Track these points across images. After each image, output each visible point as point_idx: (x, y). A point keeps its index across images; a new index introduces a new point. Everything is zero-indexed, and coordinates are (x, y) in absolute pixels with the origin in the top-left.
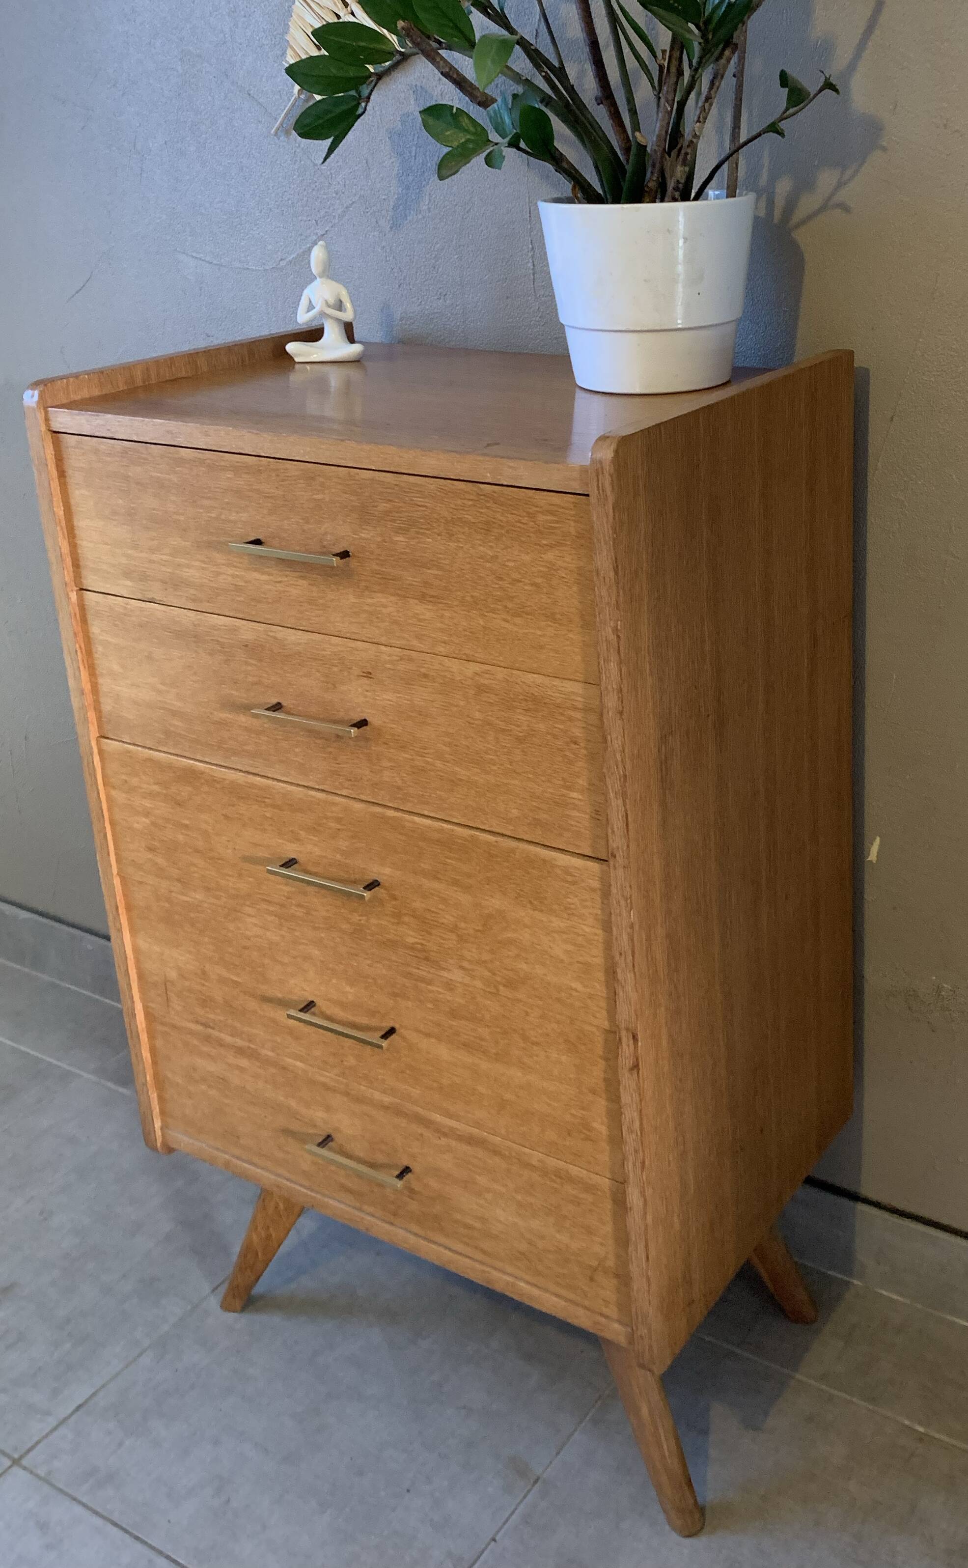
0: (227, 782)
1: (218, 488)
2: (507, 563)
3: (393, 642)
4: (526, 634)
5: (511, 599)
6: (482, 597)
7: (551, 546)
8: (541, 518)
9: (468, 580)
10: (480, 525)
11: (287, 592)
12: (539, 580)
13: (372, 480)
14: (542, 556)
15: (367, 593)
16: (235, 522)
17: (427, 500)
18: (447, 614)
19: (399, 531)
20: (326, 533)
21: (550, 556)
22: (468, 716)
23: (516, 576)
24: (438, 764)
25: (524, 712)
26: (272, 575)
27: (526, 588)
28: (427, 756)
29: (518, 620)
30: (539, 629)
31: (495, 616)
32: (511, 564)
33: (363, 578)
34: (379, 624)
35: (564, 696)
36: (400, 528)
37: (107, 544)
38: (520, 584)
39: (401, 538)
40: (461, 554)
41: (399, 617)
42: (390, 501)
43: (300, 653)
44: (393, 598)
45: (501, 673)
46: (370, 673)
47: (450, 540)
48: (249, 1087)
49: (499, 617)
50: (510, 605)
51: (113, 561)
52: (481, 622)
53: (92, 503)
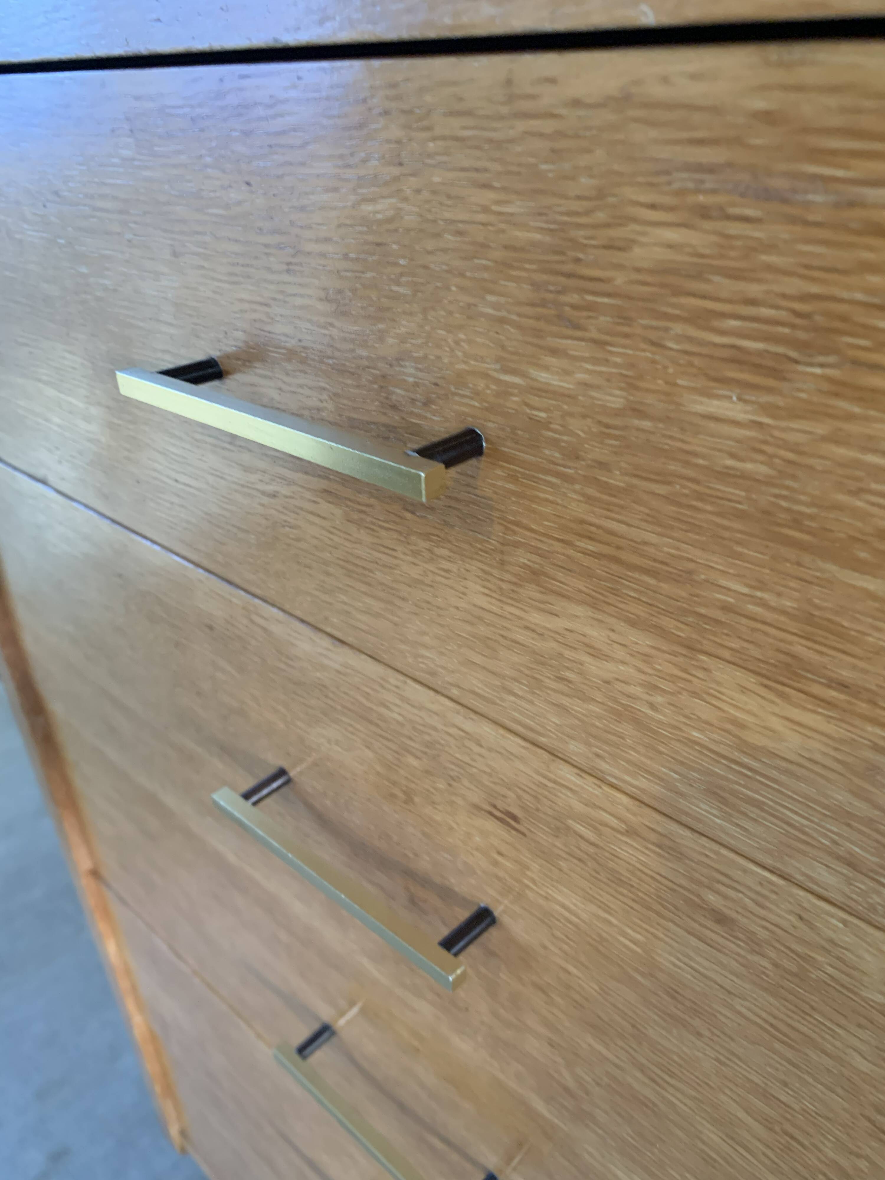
3: (611, 770)
20: (402, 358)
33: (525, 538)
43: (327, 688)
44: (638, 638)
46: (515, 818)
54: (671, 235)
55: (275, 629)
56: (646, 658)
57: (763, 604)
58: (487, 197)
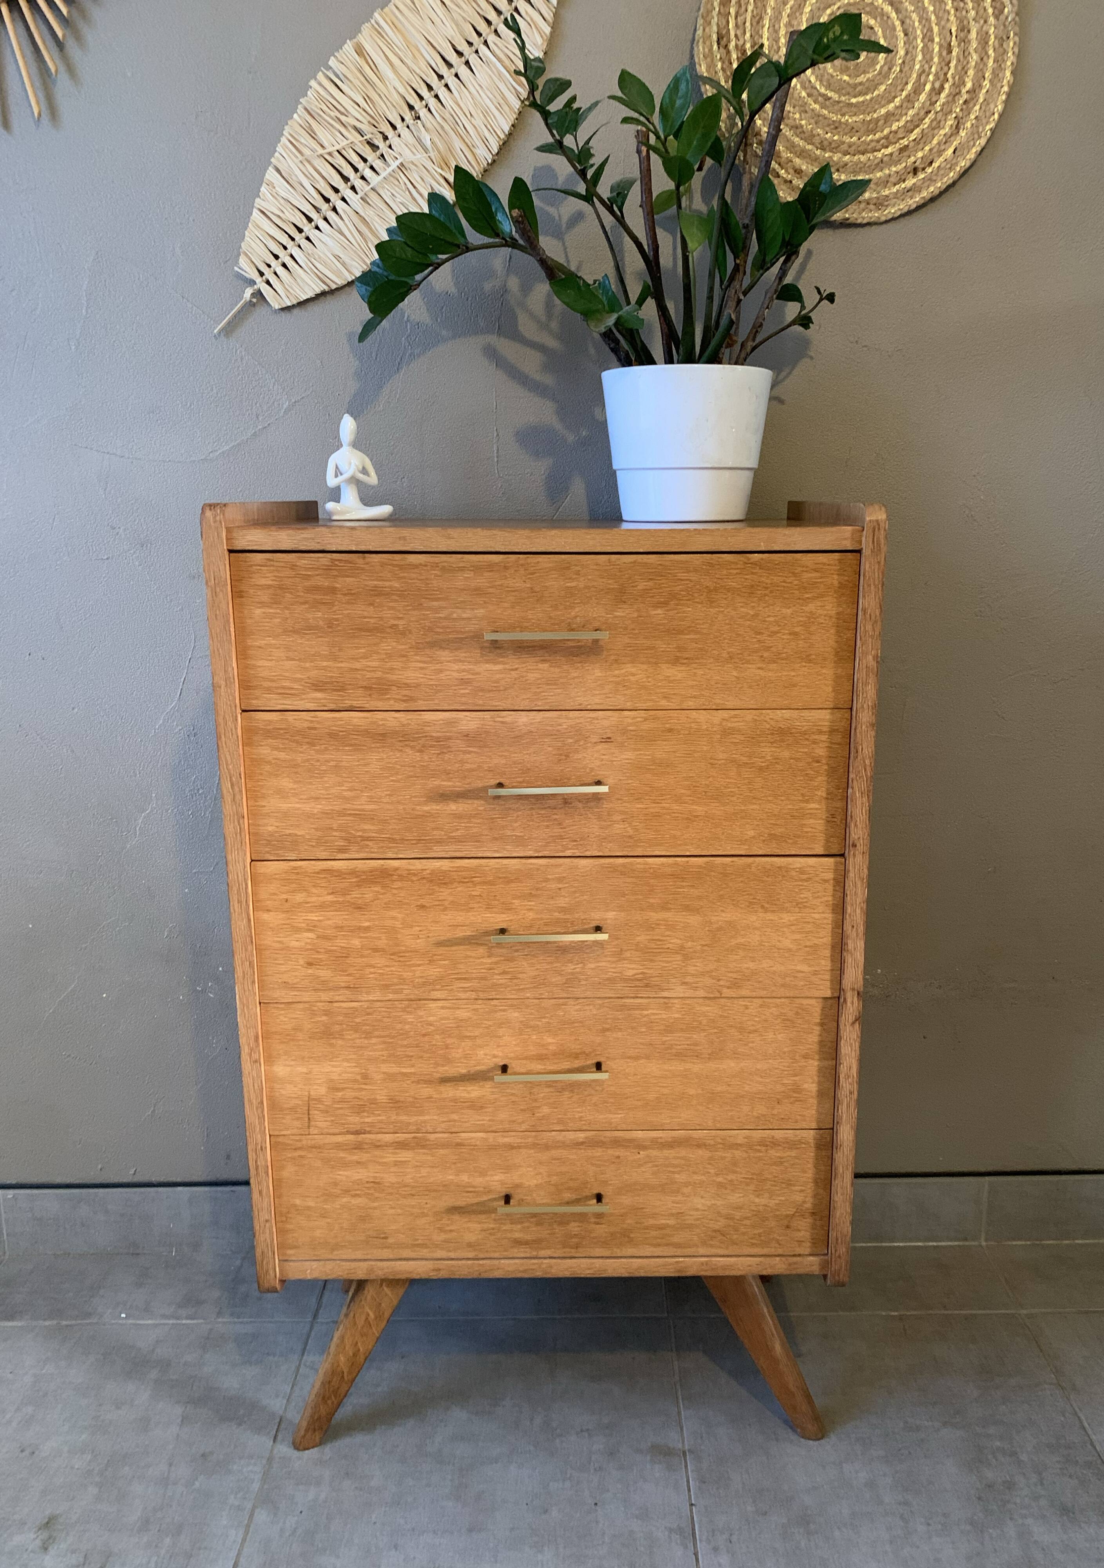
0: (425, 871)
1: (452, 588)
2: (767, 619)
3: (639, 705)
4: (781, 677)
5: (768, 648)
6: (738, 652)
7: (814, 598)
8: (806, 576)
9: (725, 639)
10: (744, 590)
11: (522, 677)
12: (797, 629)
13: (635, 562)
14: (803, 608)
15: (615, 666)
16: (468, 619)
17: (691, 574)
18: (699, 672)
20: (576, 617)
21: (811, 607)
22: (711, 759)
23: (774, 628)
24: (676, 807)
25: (770, 745)
26: (507, 663)
27: (784, 637)
28: (663, 801)
29: (774, 666)
30: (793, 670)
31: (750, 666)
32: (771, 619)
34: (625, 692)
35: (811, 724)
36: (659, 602)
37: (294, 660)
38: (779, 635)
39: (659, 611)
40: (720, 617)
41: (648, 682)
42: (651, 579)
44: (645, 667)
45: (749, 716)
46: (609, 738)
47: (711, 607)
48: (408, 1179)
49: (754, 666)
50: (766, 654)
51: (299, 676)
52: (735, 674)
53: (278, 620)
54: (645, 583)
55: (506, 720)
57: (670, 648)
58: (604, 580)
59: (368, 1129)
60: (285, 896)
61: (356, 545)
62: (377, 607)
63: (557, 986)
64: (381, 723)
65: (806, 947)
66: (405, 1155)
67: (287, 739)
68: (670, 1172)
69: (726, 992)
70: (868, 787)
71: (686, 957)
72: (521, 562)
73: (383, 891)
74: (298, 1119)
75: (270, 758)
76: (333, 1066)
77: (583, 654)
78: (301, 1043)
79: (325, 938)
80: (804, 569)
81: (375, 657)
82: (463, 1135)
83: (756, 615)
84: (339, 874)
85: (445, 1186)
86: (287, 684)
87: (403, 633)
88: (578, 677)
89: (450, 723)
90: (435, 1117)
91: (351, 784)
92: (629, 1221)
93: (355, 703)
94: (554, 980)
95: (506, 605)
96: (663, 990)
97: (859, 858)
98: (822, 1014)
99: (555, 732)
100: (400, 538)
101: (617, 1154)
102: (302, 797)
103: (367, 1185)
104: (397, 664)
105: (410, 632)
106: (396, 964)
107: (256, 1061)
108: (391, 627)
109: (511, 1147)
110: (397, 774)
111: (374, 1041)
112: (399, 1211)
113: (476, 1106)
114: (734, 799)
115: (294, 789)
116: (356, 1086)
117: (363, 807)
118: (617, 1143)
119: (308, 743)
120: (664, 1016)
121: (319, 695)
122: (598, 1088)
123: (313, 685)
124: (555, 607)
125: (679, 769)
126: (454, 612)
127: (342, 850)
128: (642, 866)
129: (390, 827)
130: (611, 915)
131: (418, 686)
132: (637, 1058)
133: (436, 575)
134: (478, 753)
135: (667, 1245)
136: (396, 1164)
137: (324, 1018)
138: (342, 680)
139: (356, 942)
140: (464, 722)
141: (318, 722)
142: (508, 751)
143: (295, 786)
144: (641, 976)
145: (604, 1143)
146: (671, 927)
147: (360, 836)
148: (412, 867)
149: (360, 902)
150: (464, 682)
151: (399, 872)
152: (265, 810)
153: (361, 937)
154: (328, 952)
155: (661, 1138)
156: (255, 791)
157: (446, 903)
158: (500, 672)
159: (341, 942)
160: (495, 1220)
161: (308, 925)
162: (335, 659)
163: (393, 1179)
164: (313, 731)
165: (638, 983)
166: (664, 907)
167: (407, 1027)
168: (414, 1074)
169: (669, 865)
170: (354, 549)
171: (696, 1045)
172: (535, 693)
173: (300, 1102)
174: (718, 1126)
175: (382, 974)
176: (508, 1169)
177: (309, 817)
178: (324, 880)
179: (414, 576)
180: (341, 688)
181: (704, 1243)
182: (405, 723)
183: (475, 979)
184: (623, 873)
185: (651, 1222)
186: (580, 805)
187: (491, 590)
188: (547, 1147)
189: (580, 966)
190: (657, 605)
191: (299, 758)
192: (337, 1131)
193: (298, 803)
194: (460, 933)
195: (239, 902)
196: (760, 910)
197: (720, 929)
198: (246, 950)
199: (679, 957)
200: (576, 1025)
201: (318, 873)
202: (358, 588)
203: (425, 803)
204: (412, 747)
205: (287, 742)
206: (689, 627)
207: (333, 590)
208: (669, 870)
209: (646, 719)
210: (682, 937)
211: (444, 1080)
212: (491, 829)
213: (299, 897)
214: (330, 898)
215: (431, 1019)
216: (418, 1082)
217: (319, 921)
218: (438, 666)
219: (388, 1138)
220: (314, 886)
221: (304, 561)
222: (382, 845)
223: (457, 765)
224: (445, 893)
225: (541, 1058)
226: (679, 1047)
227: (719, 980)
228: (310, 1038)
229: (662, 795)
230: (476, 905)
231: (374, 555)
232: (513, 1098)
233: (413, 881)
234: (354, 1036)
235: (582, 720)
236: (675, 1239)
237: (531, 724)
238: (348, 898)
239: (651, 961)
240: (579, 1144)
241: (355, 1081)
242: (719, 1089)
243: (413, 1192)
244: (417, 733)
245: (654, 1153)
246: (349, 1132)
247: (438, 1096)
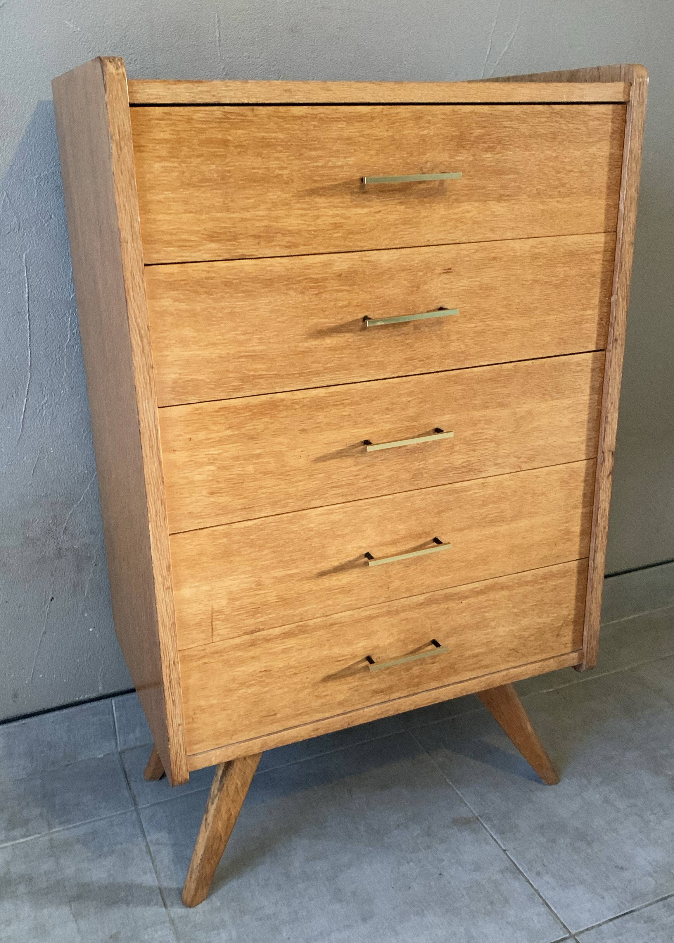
0: (308, 399)
1: (328, 138)
2: (565, 160)
3: (472, 239)
4: (571, 208)
5: (564, 185)
6: (544, 188)
7: (596, 142)
8: (591, 123)
9: (535, 178)
11: (384, 219)
12: (584, 168)
13: (471, 112)
14: (588, 150)
15: (455, 204)
16: (342, 167)
17: (513, 123)
18: (517, 207)
19: (487, 150)
20: (427, 162)
21: (593, 150)
22: (522, 280)
23: (569, 168)
24: (496, 324)
25: (563, 265)
26: (372, 207)
27: (575, 175)
28: (486, 320)
29: (567, 199)
30: (580, 202)
31: (551, 200)
32: (567, 160)
33: (454, 192)
34: (462, 227)
35: (591, 246)
36: (490, 147)
37: (191, 212)
38: (571, 173)
39: (489, 155)
40: (533, 159)
41: (480, 218)
42: (484, 127)
43: (391, 268)
44: (477, 204)
45: (550, 241)
46: (450, 269)
47: (526, 150)
48: (293, 663)
49: (554, 200)
50: (562, 190)
51: (195, 228)
52: (541, 207)
53: (176, 174)
54: (479, 131)
55: (372, 259)
56: (478, 207)
57: (496, 187)
58: (448, 128)
59: (261, 627)
60: (189, 436)
61: (247, 97)
62: (264, 158)
63: (405, 481)
64: (269, 268)
65: (578, 423)
66: (291, 642)
67: (188, 290)
68: (483, 612)
69: (525, 466)
70: (627, 293)
71: (498, 444)
72: (385, 113)
73: (271, 421)
74: (203, 632)
75: (172, 309)
76: (231, 580)
77: (431, 195)
78: (205, 565)
79: (225, 468)
80: (590, 118)
81: (263, 206)
82: (335, 616)
83: (557, 157)
84: (236, 410)
85: (322, 660)
86: (184, 236)
87: (287, 183)
88: (427, 217)
89: (325, 265)
90: (315, 606)
91: (244, 329)
92: (454, 656)
93: (246, 252)
94: (404, 477)
95: (372, 152)
96: (481, 472)
97: (619, 349)
98: (586, 473)
99: (408, 267)
100: (286, 91)
101: (446, 606)
102: (202, 344)
103: (261, 675)
104: (281, 213)
105: (293, 181)
106: (283, 482)
107: (169, 588)
108: (275, 177)
109: (371, 618)
110: (283, 315)
111: (266, 552)
112: (286, 690)
113: (345, 590)
114: (537, 312)
115: (194, 337)
116: (252, 593)
117: (254, 348)
118: (448, 598)
119: (206, 293)
120: (482, 494)
121: (213, 245)
122: (434, 558)
123: (209, 236)
124: (411, 154)
125: (499, 291)
126: (329, 161)
127: (237, 389)
128: (469, 375)
129: (278, 364)
130: (447, 417)
131: (299, 232)
132: (462, 530)
133: (315, 126)
134: (347, 291)
135: (479, 668)
136: (284, 651)
137: (225, 540)
138: (234, 229)
139: (250, 468)
140: (337, 263)
141: (215, 272)
142: (372, 287)
143: (195, 334)
144: (467, 463)
145: (437, 600)
146: (489, 422)
147: (252, 375)
148: (295, 397)
149: (253, 432)
150: (337, 226)
151: (284, 403)
152: (169, 359)
153: (253, 464)
154: (227, 480)
155: (477, 588)
156: (159, 342)
157: (322, 425)
158: (366, 215)
159: (238, 470)
160: (359, 679)
161: (209, 459)
162: (228, 210)
163: (280, 664)
164: (210, 281)
165: (464, 470)
166: (485, 406)
167: (292, 536)
168: (298, 573)
169: (489, 372)
170: (246, 101)
171: (502, 512)
172: (394, 233)
173: (204, 617)
174: (516, 570)
175: (271, 493)
176: (368, 636)
177: (208, 362)
178: (223, 417)
179: (296, 127)
180: (235, 238)
181: (504, 661)
182: (289, 267)
183: (345, 485)
184: (456, 382)
185: (469, 653)
186: (426, 329)
187: (360, 139)
188: (397, 612)
189: (423, 462)
190: (486, 150)
191: (198, 308)
192: (236, 634)
193: (197, 350)
194: (334, 449)
195: (151, 447)
196: (549, 398)
197: (522, 417)
198: (158, 490)
199: (493, 444)
200: (420, 511)
201: (217, 411)
202: (248, 140)
203: (306, 340)
204: (296, 290)
205: (187, 292)
206: (511, 168)
207: (225, 143)
208: (488, 376)
209: (477, 251)
210: (495, 428)
211: (322, 574)
212: (358, 357)
213: (201, 435)
214: (229, 432)
215: (312, 525)
216: (301, 580)
217: (218, 454)
218: (316, 213)
219: (277, 631)
220: (214, 424)
221: (200, 113)
222: (270, 381)
223: (332, 303)
224: (321, 417)
225: (394, 543)
226: (491, 516)
227: (519, 458)
228: (212, 559)
229: (487, 314)
230: (345, 424)
231: (261, 108)
232: (373, 578)
233: (295, 409)
234: (249, 551)
235: (430, 255)
236: (485, 663)
237: (391, 261)
238: (243, 431)
239: (474, 450)
240: (421, 605)
241: (251, 589)
242: (516, 543)
243: (297, 671)
244: (299, 276)
245: (472, 600)
246: (246, 634)
247: (317, 588)
